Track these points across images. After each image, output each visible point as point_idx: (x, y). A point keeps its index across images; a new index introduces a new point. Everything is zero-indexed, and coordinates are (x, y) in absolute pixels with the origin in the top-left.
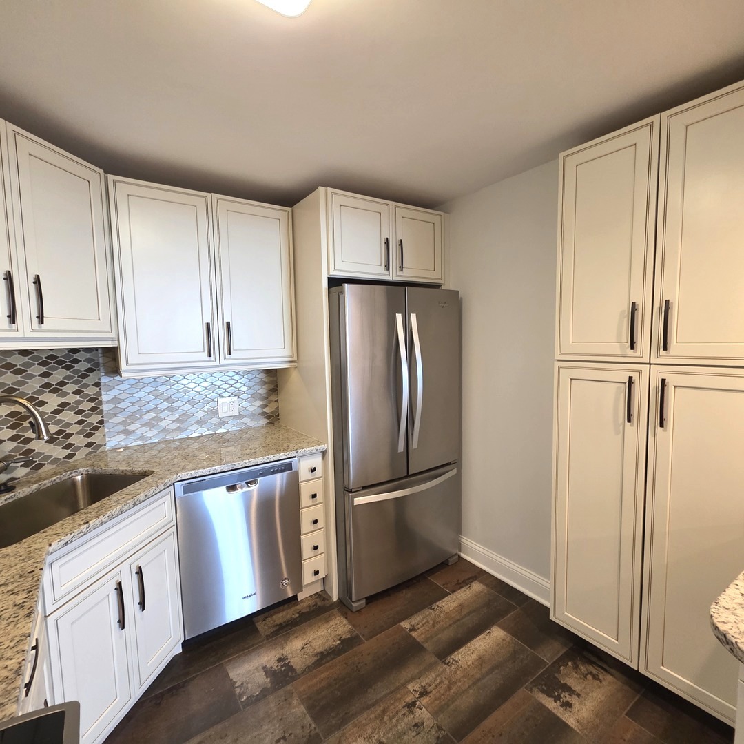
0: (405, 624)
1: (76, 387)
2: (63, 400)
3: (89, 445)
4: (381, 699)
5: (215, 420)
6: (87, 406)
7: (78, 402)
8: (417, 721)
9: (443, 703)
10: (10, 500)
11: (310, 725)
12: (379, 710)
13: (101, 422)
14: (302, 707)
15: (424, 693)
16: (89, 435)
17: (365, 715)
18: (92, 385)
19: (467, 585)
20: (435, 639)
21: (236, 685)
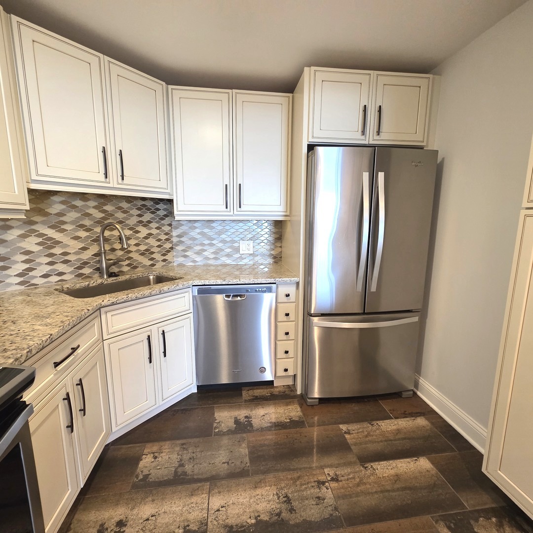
0: (344, 427)
1: (157, 225)
2: (149, 232)
3: (164, 260)
4: (300, 469)
5: (237, 255)
6: (163, 237)
7: (158, 234)
8: (320, 495)
9: (348, 493)
10: (115, 281)
11: (247, 463)
12: (296, 475)
13: (172, 248)
14: (247, 450)
15: (335, 479)
16: (164, 255)
17: (284, 474)
18: (167, 225)
19: (413, 417)
20: (364, 446)
21: (216, 422)
